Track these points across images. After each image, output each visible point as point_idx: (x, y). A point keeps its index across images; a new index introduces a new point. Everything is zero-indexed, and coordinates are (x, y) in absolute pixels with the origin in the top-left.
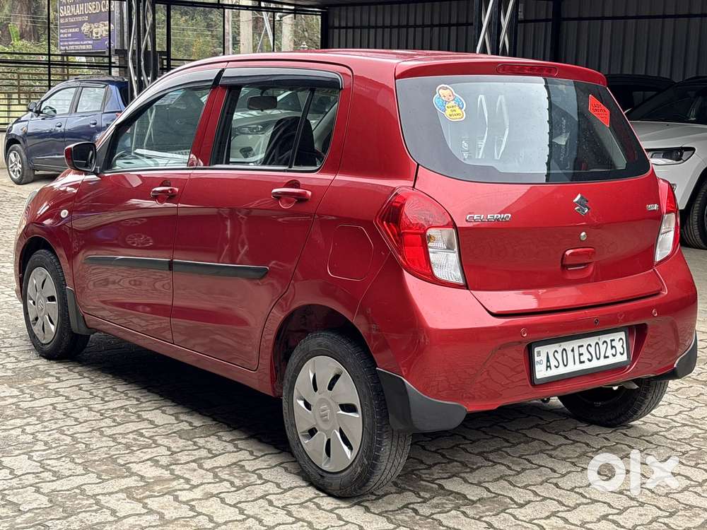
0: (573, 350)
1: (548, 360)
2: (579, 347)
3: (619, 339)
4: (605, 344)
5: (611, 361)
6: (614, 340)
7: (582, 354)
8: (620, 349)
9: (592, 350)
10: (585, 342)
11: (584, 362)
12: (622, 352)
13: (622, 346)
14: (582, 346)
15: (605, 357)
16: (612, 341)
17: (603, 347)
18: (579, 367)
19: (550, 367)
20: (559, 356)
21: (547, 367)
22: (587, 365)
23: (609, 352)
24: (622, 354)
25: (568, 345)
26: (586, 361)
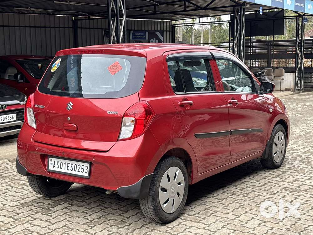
0: (65, 164)
1: (54, 164)
2: (68, 163)
3: (86, 166)
4: (79, 166)
5: (80, 174)
6: (83, 166)
7: (69, 167)
8: (85, 171)
9: (73, 166)
10: (71, 162)
11: (69, 170)
12: (86, 172)
13: (87, 170)
14: (69, 163)
15: (78, 171)
16: (82, 166)
17: (78, 167)
18: (66, 171)
19: (55, 167)
20: (59, 164)
21: (54, 166)
22: (70, 172)
23: (80, 170)
24: (86, 173)
25: (64, 161)
26: (70, 170)
